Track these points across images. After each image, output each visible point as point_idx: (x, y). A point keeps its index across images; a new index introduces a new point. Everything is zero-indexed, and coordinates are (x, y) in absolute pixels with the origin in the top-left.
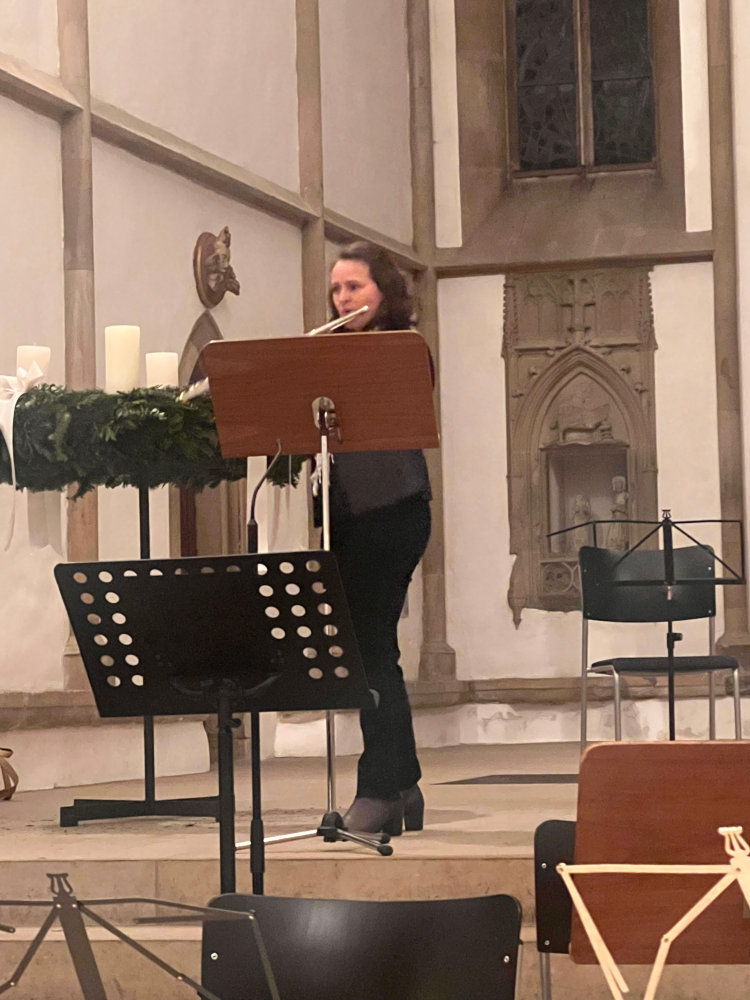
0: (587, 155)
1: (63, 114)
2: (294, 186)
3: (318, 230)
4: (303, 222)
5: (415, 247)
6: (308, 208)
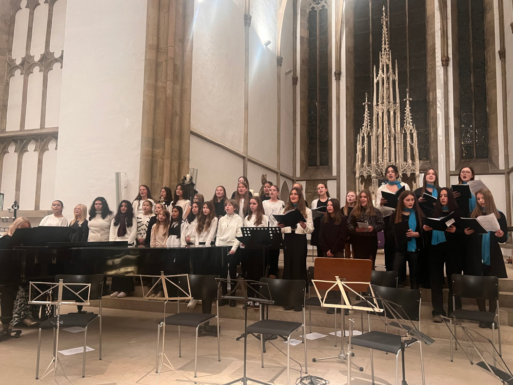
0: (318, 164)
1: (244, 158)
2: (276, 168)
3: (279, 174)
4: (277, 173)
5: (293, 177)
6: (278, 171)
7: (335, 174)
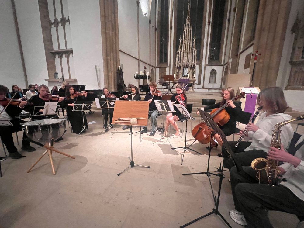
0: (163, 62)
2: (149, 63)
3: (150, 66)
5: (155, 66)
7: (169, 65)
